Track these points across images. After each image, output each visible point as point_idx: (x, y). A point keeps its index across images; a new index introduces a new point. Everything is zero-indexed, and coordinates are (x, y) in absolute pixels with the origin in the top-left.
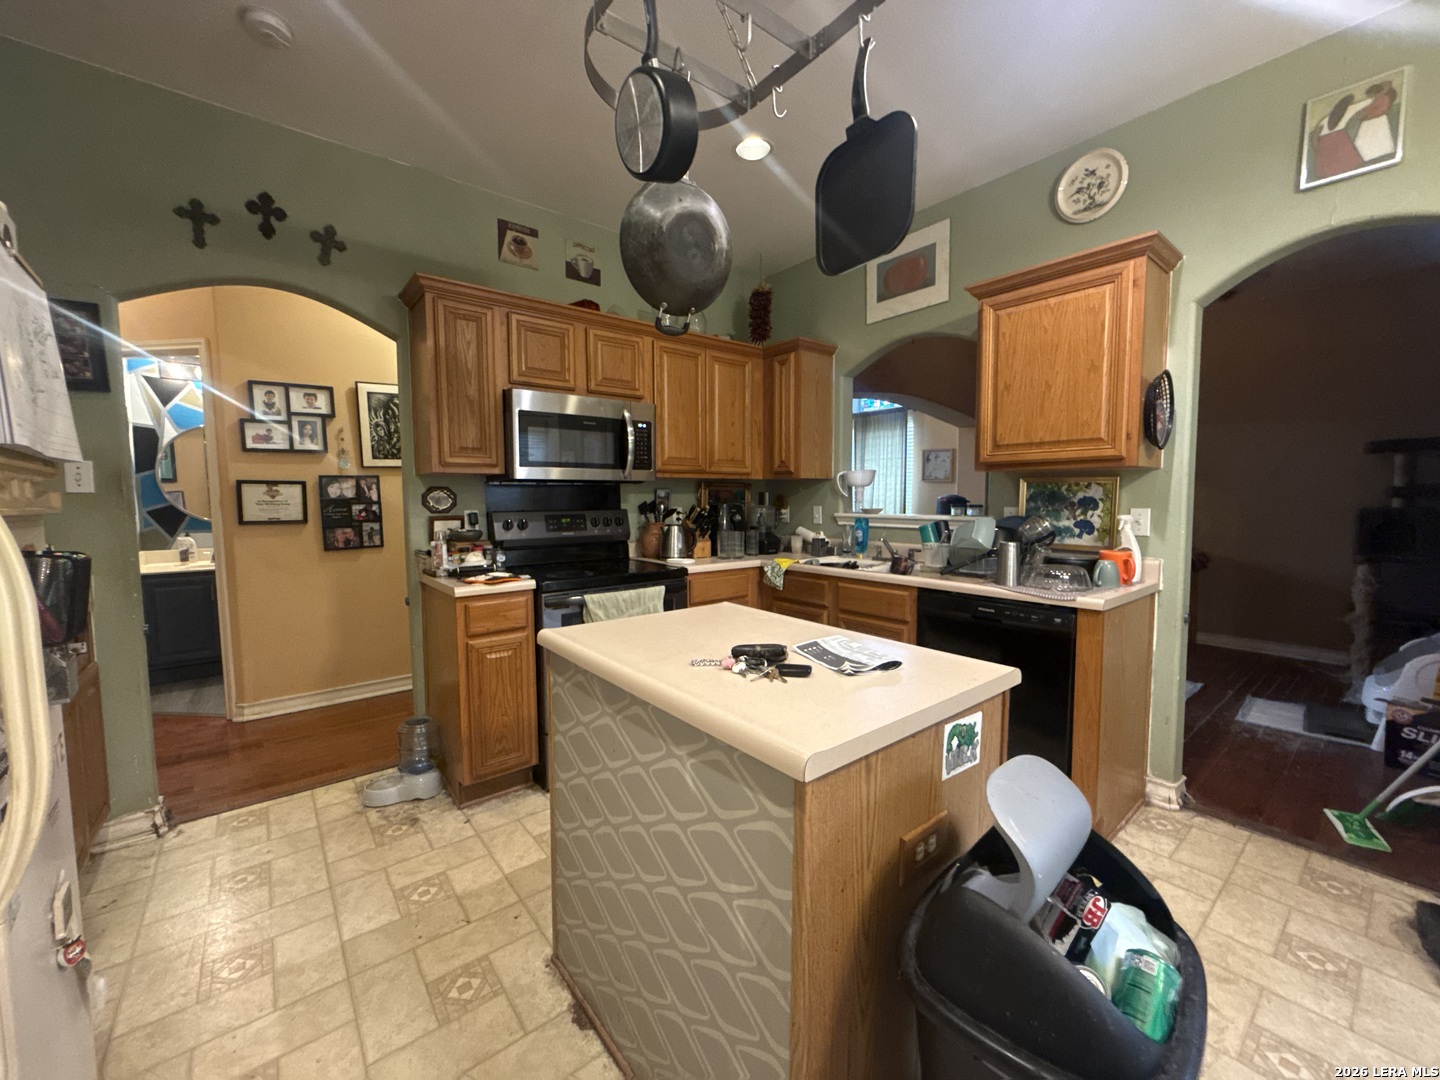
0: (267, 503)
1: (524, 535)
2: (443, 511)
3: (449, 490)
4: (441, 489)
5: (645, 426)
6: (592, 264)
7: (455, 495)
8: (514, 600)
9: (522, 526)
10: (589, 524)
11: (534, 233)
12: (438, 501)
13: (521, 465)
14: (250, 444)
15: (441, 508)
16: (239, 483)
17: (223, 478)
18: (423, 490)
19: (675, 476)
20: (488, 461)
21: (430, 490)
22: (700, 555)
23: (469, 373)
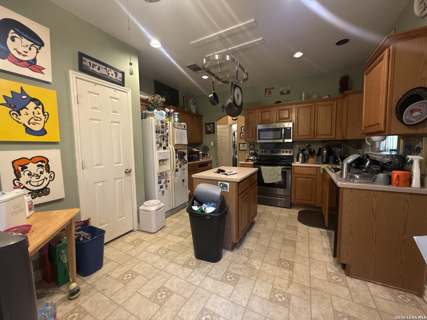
0: (243, 147)
1: (265, 154)
2: (252, 149)
3: (253, 145)
4: (252, 144)
5: (289, 128)
6: (288, 89)
7: (254, 146)
8: (249, 165)
9: (265, 152)
10: (281, 152)
11: (273, 88)
12: (251, 147)
13: (258, 140)
14: (241, 137)
15: (252, 148)
16: (240, 143)
17: (238, 143)
18: (249, 145)
19: (302, 140)
20: (254, 139)
21: (250, 145)
22: (311, 162)
23: (251, 123)
